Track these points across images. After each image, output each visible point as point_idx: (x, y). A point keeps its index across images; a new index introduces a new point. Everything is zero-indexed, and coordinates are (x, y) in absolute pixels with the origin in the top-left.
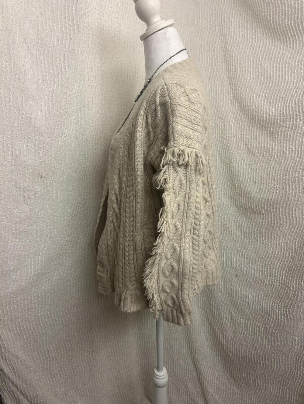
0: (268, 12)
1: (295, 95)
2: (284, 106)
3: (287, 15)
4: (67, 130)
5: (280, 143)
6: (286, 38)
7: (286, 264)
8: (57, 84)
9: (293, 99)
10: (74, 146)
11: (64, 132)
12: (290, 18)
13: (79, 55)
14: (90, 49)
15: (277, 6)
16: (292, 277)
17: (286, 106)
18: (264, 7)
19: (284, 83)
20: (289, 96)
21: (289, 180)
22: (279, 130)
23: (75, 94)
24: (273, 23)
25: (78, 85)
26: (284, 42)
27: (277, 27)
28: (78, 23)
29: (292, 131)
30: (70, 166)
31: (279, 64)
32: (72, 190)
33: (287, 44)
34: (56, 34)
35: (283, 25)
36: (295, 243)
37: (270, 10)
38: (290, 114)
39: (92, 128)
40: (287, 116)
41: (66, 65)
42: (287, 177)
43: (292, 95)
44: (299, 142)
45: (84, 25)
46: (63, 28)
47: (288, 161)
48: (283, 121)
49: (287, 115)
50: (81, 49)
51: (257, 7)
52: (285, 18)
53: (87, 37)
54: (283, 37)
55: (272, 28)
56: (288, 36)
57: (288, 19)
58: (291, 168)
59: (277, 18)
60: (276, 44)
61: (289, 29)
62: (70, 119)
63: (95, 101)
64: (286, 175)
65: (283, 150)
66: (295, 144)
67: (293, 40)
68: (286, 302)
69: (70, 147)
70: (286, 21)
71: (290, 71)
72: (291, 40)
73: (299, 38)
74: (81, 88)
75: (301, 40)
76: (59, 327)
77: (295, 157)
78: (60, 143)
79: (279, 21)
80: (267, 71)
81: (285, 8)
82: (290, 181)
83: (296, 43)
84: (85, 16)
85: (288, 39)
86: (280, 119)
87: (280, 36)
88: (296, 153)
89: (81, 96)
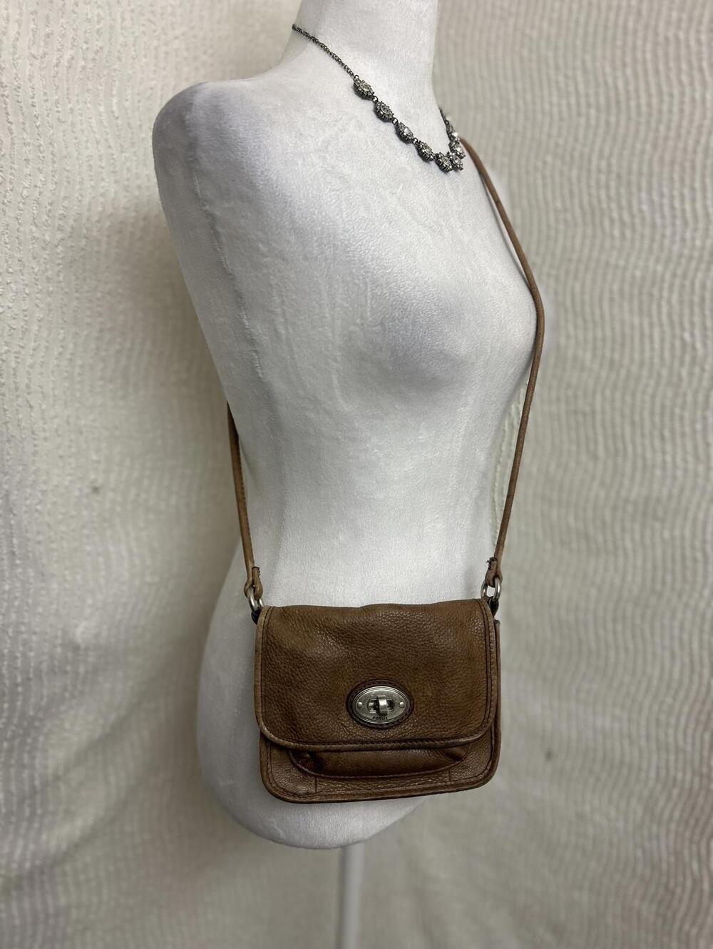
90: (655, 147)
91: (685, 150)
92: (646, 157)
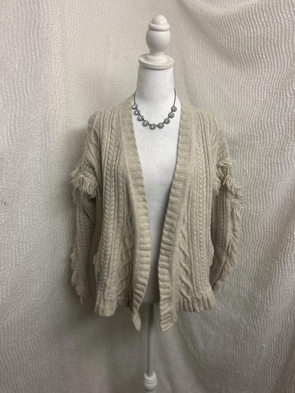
0: (223, 39)
1: (252, 117)
2: (243, 127)
3: (241, 43)
4: (31, 153)
5: (240, 161)
6: (241, 64)
7: (252, 276)
8: (19, 109)
9: (250, 121)
10: (38, 169)
11: (28, 157)
12: (244, 45)
13: (42, 79)
14: (53, 72)
15: (231, 34)
16: (258, 288)
17: (244, 127)
18: (220, 34)
19: (241, 106)
20: (246, 118)
21: (250, 196)
22: (239, 148)
23: (39, 117)
24: (229, 50)
25: (42, 109)
26: (238, 67)
27: (232, 54)
28: (40, 48)
29: (250, 150)
30: (35, 190)
31: (236, 88)
32: (38, 214)
33: (242, 70)
34: (17, 58)
35: (238, 52)
36: (259, 256)
37: (225, 38)
38: (248, 135)
39: (57, 151)
40: (245, 137)
41: (28, 89)
42: (249, 193)
43: (249, 117)
44: (257, 160)
45: (47, 49)
46: (24, 53)
47: (248, 178)
48: (242, 141)
49: (245, 135)
50: (45, 73)
51: (213, 35)
52: (239, 45)
53: (49, 61)
54: (237, 63)
55: (227, 55)
56: (243, 62)
57: (242, 46)
58: (251, 185)
59: (232, 45)
60: (232, 69)
61: (243, 56)
62: (35, 142)
63: (60, 124)
64: (247, 192)
65: (243, 168)
66: (254, 162)
67: (247, 66)
68: (253, 313)
69: (35, 171)
70: (240, 48)
71: (245, 94)
72: (245, 65)
73: (252, 64)
74: (44, 111)
75: (254, 66)
76: (27, 358)
77: (254, 175)
78: (24, 168)
79: (234, 49)
80: (225, 94)
81: (239, 36)
82: (252, 198)
83: (250, 69)
84: (47, 41)
85: (242, 65)
86: (240, 139)
87: (234, 62)
88: (256, 171)
89: (45, 119)
90: (237, 114)
91: (244, 116)
92: (234, 116)
